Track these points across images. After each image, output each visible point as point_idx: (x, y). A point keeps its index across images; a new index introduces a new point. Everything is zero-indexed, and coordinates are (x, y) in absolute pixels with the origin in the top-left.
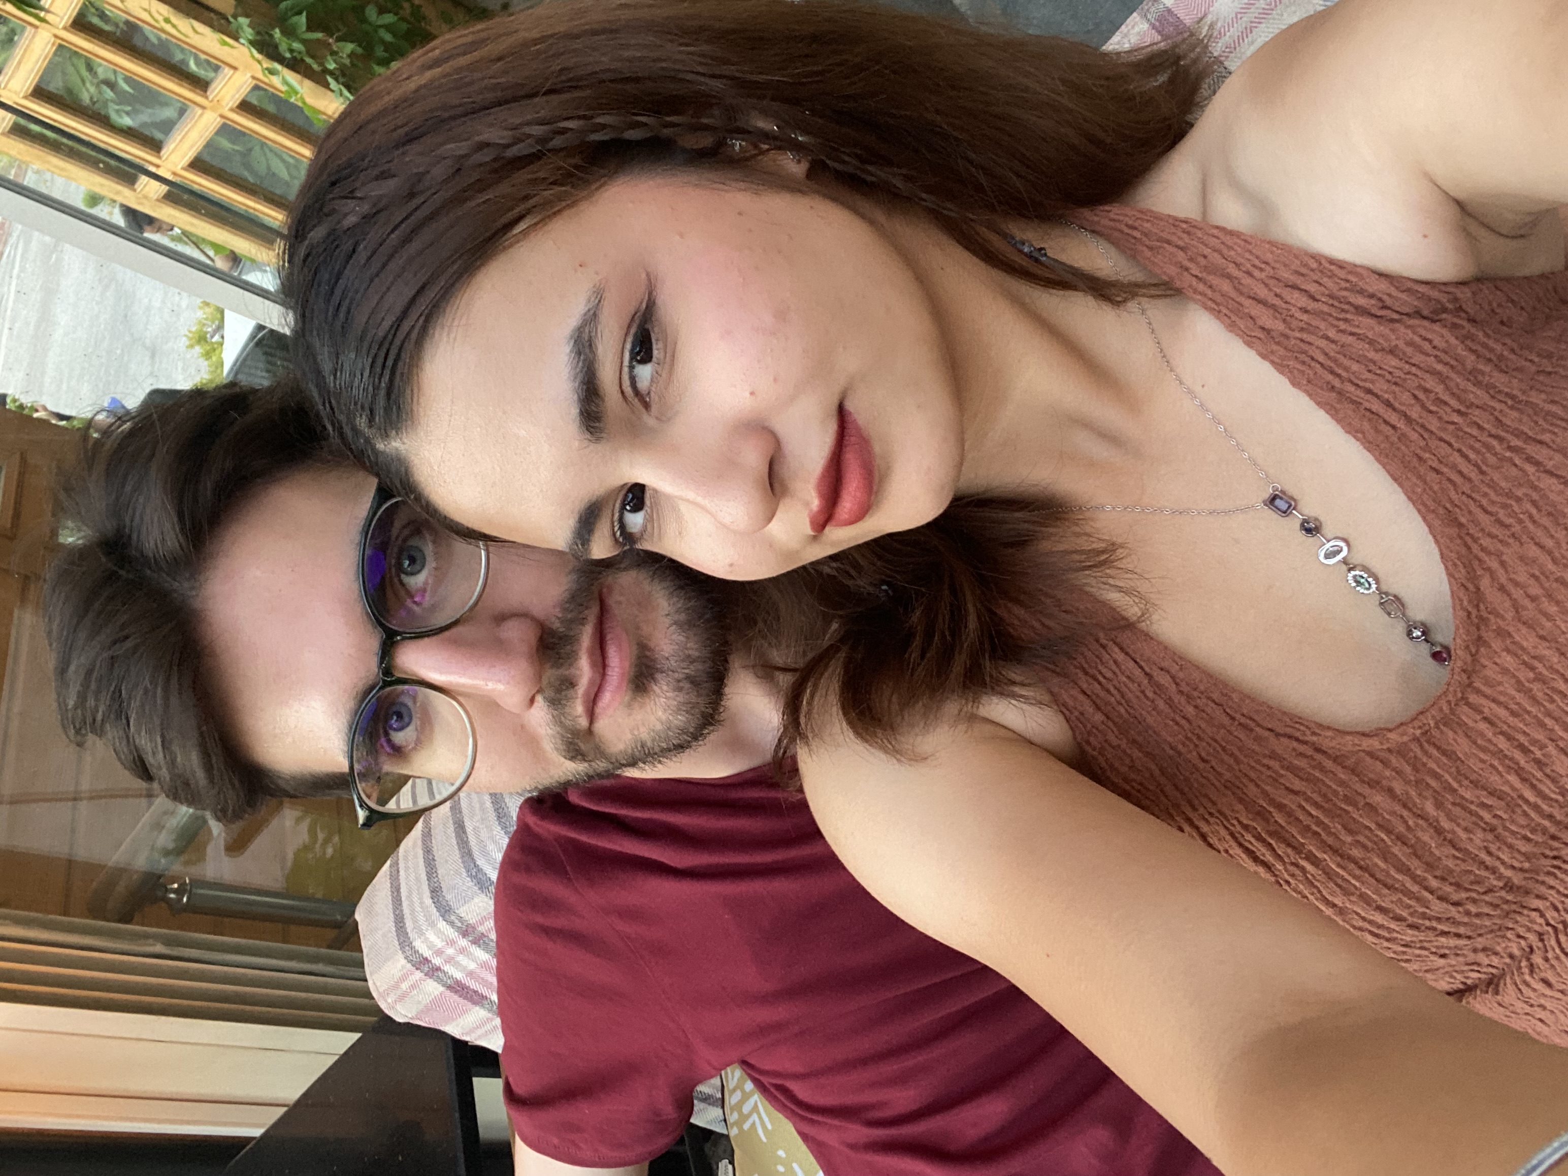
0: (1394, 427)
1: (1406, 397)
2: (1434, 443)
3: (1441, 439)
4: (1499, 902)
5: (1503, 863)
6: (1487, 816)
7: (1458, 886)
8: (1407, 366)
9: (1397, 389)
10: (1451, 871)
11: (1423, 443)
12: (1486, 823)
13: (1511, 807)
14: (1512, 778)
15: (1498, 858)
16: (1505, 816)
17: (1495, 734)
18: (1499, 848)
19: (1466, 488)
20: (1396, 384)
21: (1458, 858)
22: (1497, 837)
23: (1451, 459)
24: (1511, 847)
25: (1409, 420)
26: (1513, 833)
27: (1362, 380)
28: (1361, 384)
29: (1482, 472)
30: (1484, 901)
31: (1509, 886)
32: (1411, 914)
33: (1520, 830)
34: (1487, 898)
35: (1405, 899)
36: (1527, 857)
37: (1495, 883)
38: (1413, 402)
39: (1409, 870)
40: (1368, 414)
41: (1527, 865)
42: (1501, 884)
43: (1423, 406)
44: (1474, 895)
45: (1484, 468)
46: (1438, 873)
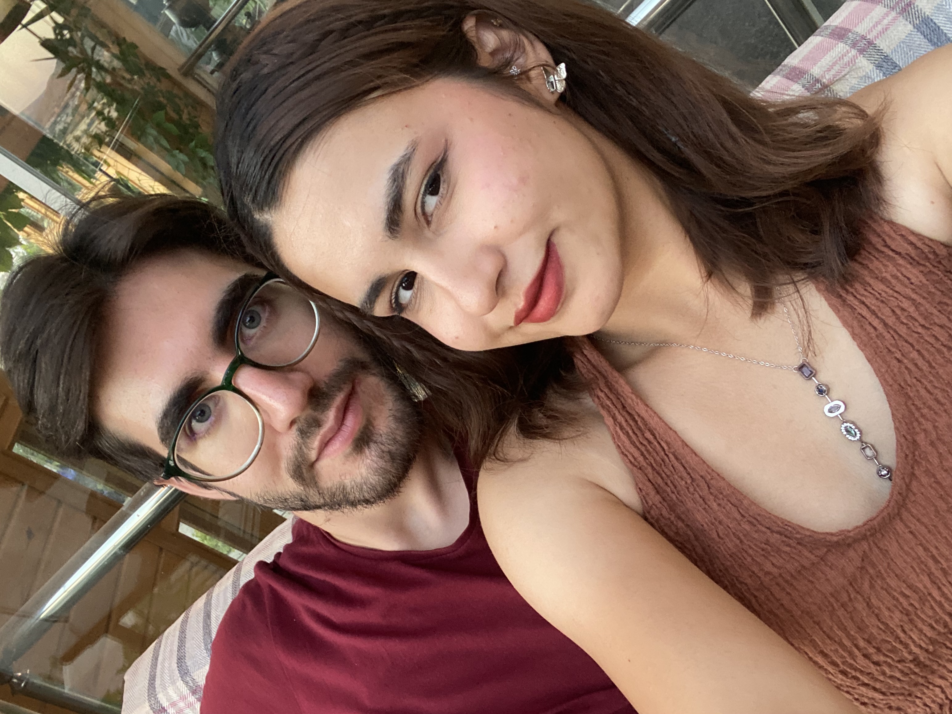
0: (875, 328)
1: (887, 311)
2: (901, 343)
3: (906, 341)
4: (909, 672)
5: (914, 642)
6: (905, 604)
7: (879, 650)
8: (891, 292)
9: (881, 305)
10: (875, 638)
11: (894, 342)
12: (903, 608)
13: (922, 600)
14: (926, 579)
15: (911, 638)
16: (917, 606)
17: (916, 544)
18: (911, 630)
19: (918, 374)
20: (882, 302)
21: (881, 629)
22: (911, 621)
23: (912, 355)
24: (921, 631)
25: (886, 325)
26: (922, 620)
27: (860, 294)
28: (858, 296)
29: (931, 366)
30: (897, 667)
31: (916, 661)
32: (843, 663)
33: (928, 620)
34: (899, 666)
35: (840, 650)
36: (932, 641)
37: (906, 655)
38: (891, 315)
39: (846, 630)
40: (859, 316)
41: (931, 648)
42: (910, 658)
43: (898, 318)
44: (889, 660)
45: (934, 364)
46: (866, 636)
